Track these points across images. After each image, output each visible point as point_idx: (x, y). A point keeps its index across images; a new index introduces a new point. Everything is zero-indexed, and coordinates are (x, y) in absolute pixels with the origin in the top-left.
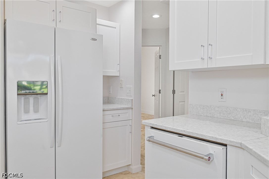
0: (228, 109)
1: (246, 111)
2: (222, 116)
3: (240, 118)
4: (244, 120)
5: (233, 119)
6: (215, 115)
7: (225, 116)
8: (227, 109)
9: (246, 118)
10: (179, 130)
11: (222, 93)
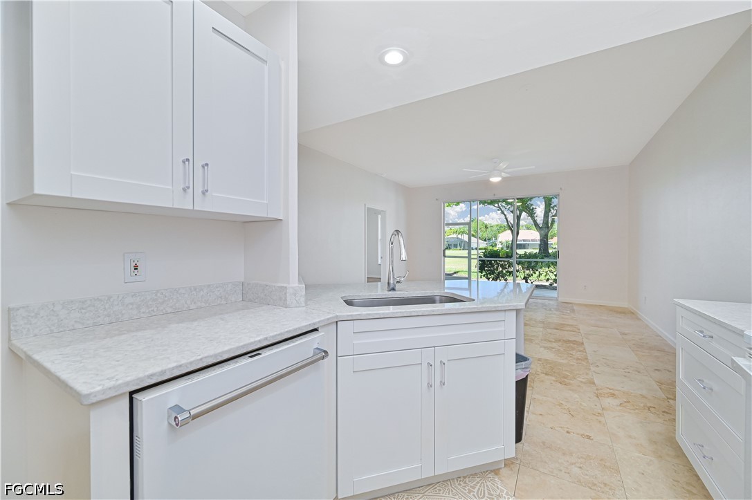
0: (159, 295)
1: (195, 289)
2: (143, 313)
3: (186, 306)
4: (193, 307)
5: (170, 310)
6: (123, 314)
7: (153, 310)
8: (156, 295)
9: (195, 303)
10: (255, 342)
11: (136, 262)
